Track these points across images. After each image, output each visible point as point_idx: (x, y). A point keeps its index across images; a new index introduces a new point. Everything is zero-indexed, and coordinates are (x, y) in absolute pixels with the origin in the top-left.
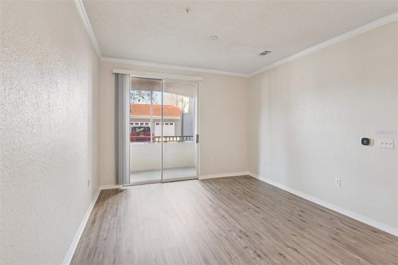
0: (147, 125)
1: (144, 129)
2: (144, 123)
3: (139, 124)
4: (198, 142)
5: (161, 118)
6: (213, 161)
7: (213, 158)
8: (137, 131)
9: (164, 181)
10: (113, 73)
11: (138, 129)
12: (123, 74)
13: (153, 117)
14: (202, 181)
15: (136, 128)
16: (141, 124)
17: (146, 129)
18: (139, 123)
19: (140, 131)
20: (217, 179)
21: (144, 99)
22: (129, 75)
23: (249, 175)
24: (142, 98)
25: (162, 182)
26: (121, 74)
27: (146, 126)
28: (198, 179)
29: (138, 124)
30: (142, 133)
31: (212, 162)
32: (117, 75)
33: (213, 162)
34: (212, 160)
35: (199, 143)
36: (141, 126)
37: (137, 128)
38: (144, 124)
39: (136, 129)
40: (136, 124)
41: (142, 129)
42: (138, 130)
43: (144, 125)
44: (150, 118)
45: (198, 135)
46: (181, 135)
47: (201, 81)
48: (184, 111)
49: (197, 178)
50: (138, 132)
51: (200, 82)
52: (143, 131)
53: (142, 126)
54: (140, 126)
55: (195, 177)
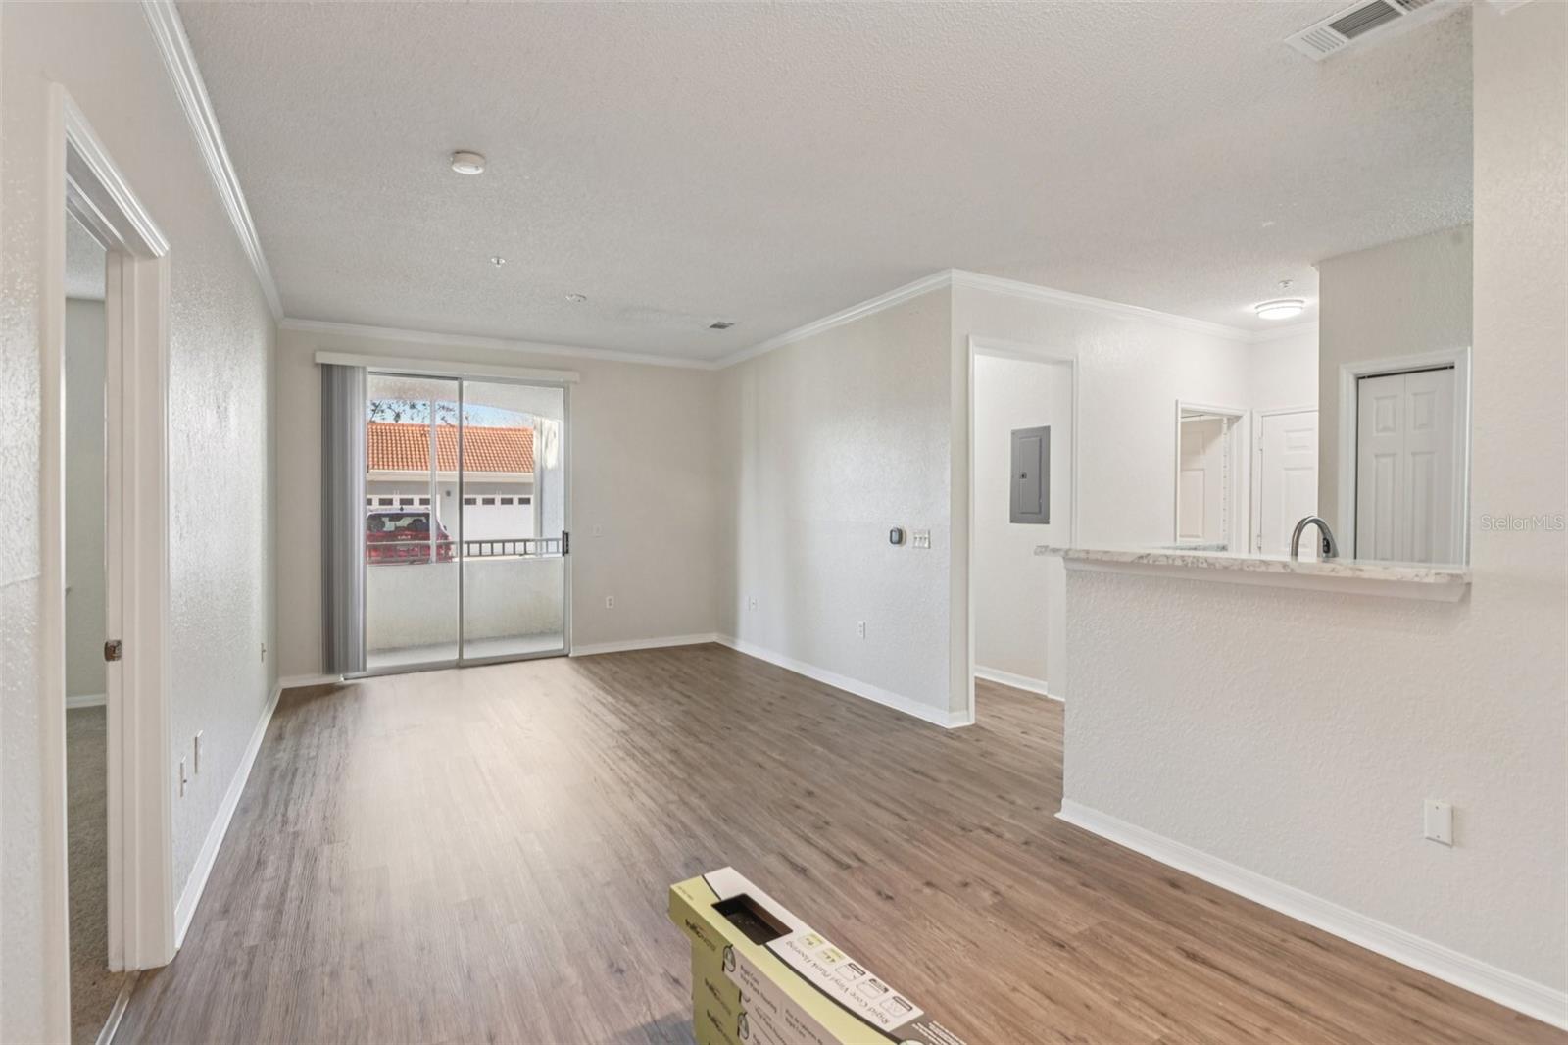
0: (423, 507)
1: (414, 521)
2: (416, 499)
3: (394, 502)
4: (568, 552)
5: (457, 480)
6: (610, 604)
7: (612, 597)
8: (385, 530)
9: (465, 663)
10: (317, 364)
11: (390, 520)
12: (344, 367)
13: (439, 476)
14: (578, 659)
15: (384, 519)
16: (403, 502)
17: (421, 520)
18: (396, 498)
19: (396, 528)
20: (622, 653)
21: (414, 410)
22: (364, 368)
23: (718, 641)
24: (407, 407)
25: (460, 665)
26: (338, 366)
27: (422, 509)
28: (567, 656)
29: (390, 502)
30: (406, 535)
31: (608, 606)
32: (327, 369)
33: (612, 606)
34: (607, 603)
35: (570, 557)
36: (402, 509)
37: (386, 519)
38: (417, 502)
39: (384, 522)
40: (383, 502)
41: (405, 522)
42: (390, 526)
43: (417, 507)
44: (429, 480)
45: (567, 531)
46: (536, 535)
47: (576, 383)
48: (546, 461)
49: (566, 652)
50: (390, 532)
51: (572, 387)
52: (408, 528)
53: (407, 509)
54: (399, 511)
55: (559, 650)
